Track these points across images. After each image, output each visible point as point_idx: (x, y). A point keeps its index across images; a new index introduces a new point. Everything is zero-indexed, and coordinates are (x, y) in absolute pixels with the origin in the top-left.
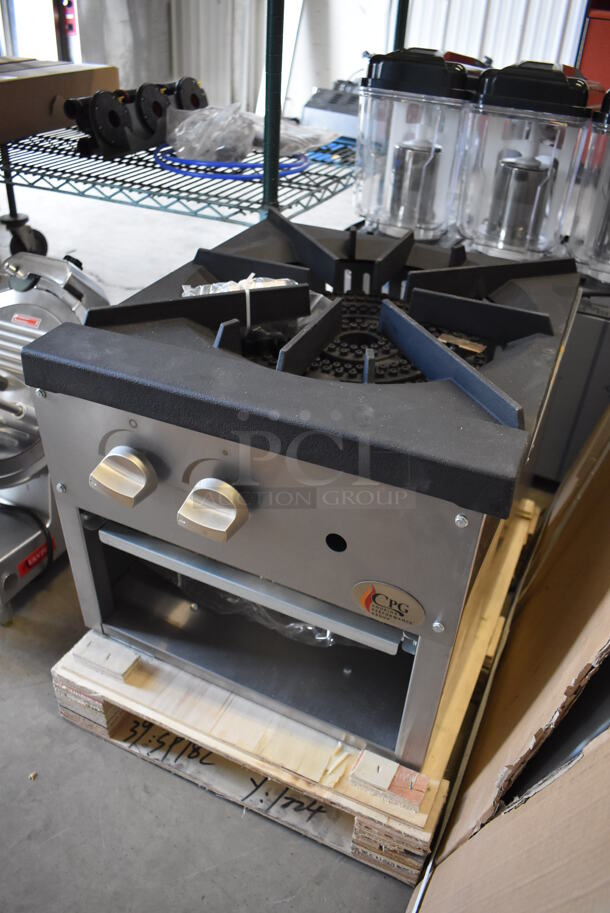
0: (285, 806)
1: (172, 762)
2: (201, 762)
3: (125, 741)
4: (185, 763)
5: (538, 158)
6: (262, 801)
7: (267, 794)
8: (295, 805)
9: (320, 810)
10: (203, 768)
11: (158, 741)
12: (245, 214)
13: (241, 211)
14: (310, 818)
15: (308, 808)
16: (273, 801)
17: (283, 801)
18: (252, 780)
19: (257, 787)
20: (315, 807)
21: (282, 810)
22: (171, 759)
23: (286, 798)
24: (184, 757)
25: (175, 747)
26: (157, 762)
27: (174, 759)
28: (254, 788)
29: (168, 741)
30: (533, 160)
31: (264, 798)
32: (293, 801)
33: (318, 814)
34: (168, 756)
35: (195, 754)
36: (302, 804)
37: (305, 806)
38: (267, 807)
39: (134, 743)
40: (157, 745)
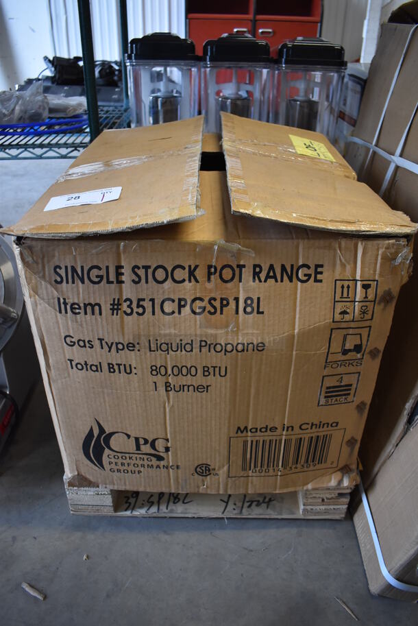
0: (249, 506)
1: (165, 510)
2: (183, 503)
3: (126, 510)
4: (174, 508)
5: (240, 93)
6: (234, 509)
7: (235, 504)
8: (255, 503)
9: (270, 500)
10: (187, 506)
11: (148, 502)
12: (79, 151)
13: (76, 149)
14: (268, 507)
15: (264, 502)
16: (241, 506)
17: (246, 504)
18: (221, 500)
19: (227, 503)
20: (267, 500)
21: (249, 509)
22: (163, 508)
23: (248, 502)
24: (171, 504)
25: (161, 501)
26: (155, 515)
27: (165, 508)
28: (225, 504)
29: (155, 499)
30: (237, 94)
31: (234, 507)
32: (252, 502)
33: (271, 503)
34: (161, 507)
35: (177, 500)
36: (258, 501)
37: (261, 501)
38: (239, 511)
39: (133, 509)
40: (149, 505)
